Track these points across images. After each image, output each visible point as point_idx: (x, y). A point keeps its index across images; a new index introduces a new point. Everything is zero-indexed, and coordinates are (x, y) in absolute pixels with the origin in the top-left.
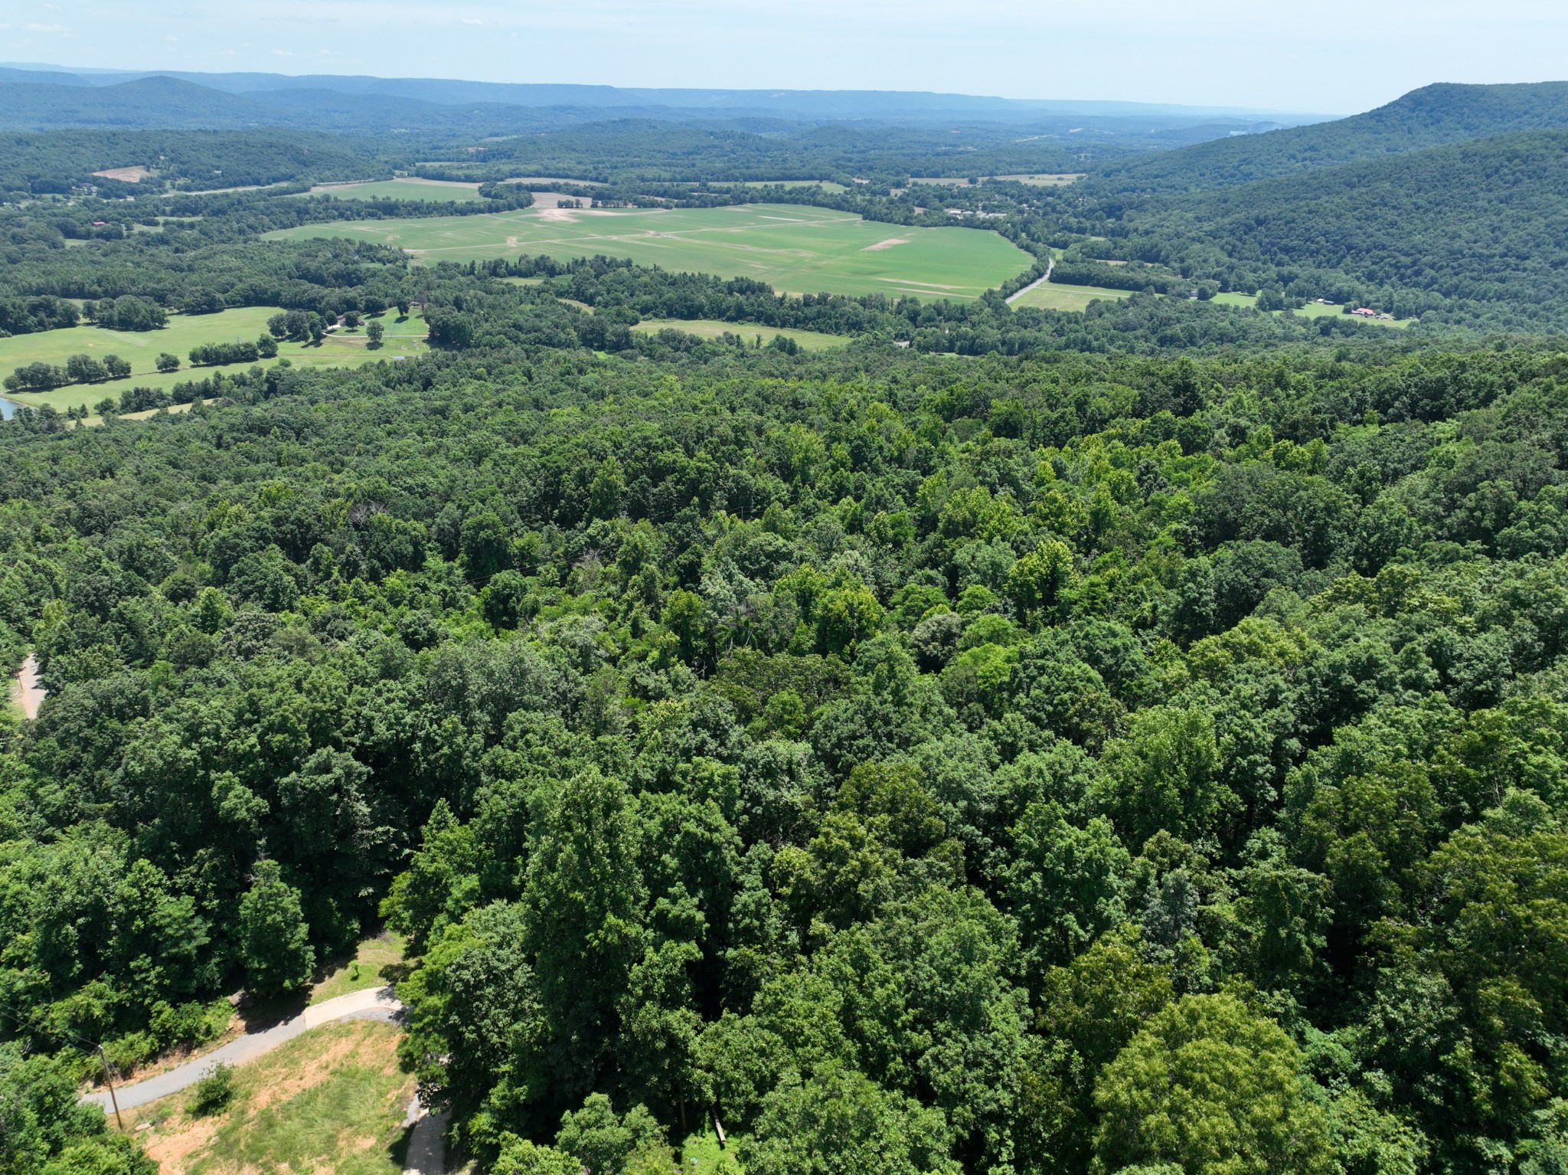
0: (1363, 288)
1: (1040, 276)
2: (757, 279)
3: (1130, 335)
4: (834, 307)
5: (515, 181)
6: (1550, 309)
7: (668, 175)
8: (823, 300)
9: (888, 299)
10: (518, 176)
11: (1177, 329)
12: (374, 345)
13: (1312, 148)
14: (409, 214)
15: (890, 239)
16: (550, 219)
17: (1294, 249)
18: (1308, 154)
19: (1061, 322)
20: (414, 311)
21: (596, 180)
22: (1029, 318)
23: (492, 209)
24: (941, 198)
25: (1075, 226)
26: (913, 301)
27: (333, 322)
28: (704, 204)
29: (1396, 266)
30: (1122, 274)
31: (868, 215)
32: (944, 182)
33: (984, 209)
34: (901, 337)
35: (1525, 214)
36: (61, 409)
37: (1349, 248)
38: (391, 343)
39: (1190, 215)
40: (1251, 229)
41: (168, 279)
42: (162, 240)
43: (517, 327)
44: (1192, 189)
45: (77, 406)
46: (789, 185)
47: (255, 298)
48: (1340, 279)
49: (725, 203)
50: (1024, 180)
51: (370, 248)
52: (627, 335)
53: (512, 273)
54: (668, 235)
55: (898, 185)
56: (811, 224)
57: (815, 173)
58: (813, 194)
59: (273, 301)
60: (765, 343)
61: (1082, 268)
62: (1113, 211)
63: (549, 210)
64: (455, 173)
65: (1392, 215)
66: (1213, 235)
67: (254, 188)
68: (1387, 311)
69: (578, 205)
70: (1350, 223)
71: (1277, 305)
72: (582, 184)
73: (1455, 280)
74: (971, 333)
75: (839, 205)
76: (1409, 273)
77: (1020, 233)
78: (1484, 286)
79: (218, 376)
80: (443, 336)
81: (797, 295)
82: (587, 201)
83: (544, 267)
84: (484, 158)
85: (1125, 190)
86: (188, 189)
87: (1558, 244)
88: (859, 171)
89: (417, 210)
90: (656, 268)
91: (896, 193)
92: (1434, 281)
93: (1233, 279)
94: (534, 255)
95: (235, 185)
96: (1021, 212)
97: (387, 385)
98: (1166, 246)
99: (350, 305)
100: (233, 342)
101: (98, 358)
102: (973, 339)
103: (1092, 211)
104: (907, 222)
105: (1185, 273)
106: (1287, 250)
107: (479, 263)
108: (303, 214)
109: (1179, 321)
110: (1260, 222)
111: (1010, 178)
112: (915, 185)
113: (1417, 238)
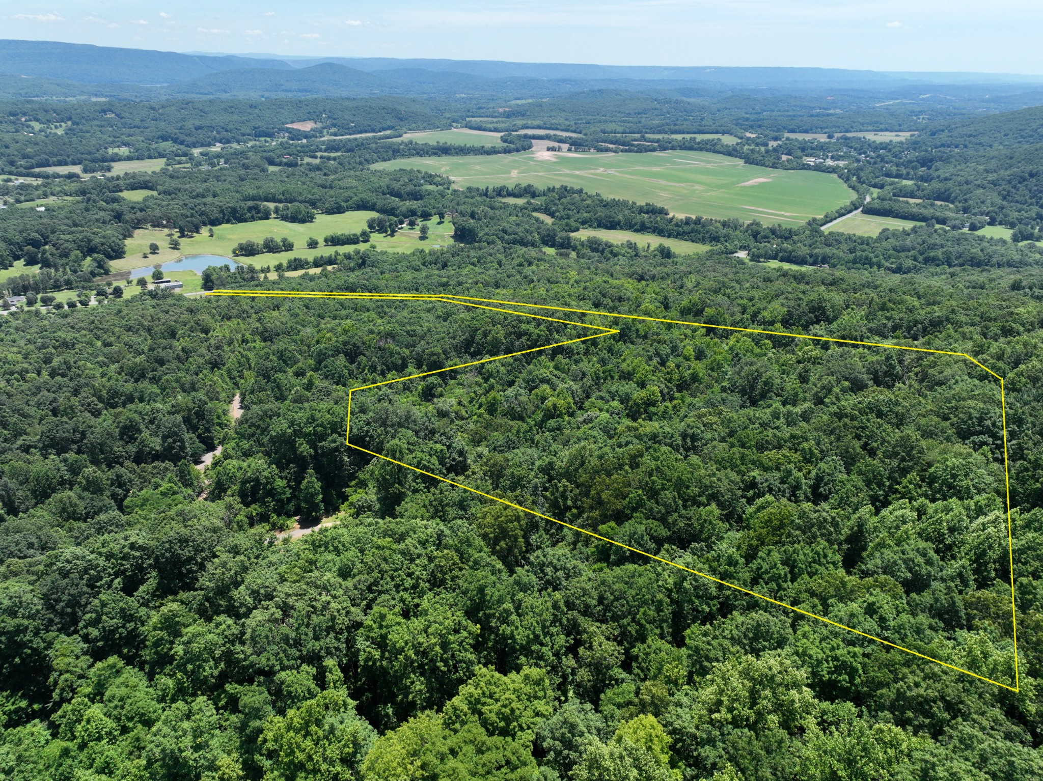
1: (856, 208)
2: (659, 205)
3: (903, 254)
4: (703, 226)
5: (524, 132)
7: (620, 129)
8: (698, 221)
9: (741, 221)
10: (526, 128)
11: (939, 253)
12: (423, 238)
14: (457, 154)
15: (760, 178)
16: (541, 158)
19: (856, 243)
20: (447, 218)
21: (575, 132)
22: (835, 240)
23: (506, 151)
24: (803, 149)
25: (894, 173)
26: (758, 224)
27: (402, 222)
28: (641, 149)
30: (916, 210)
31: (749, 161)
32: (808, 137)
33: (832, 158)
34: (743, 248)
36: (258, 267)
38: (432, 237)
39: (981, 168)
40: (1025, 180)
41: (318, 192)
42: (318, 168)
43: (504, 231)
44: (996, 145)
45: (265, 266)
46: (699, 137)
47: (363, 206)
49: (654, 150)
50: (871, 137)
51: (431, 176)
52: (569, 239)
53: (510, 194)
54: (612, 171)
55: (776, 139)
56: (709, 166)
57: (720, 129)
58: (715, 144)
59: (372, 208)
60: (652, 248)
61: (887, 205)
62: (926, 162)
63: (541, 153)
64: (489, 126)
66: (995, 183)
67: (371, 135)
69: (559, 149)
71: (1027, 238)
72: (565, 134)
74: (790, 248)
75: (731, 152)
77: (852, 177)
79: (337, 253)
80: (463, 235)
81: (681, 216)
82: (566, 147)
83: (529, 192)
84: (508, 115)
85: (943, 145)
86: (335, 135)
88: (751, 128)
89: (462, 151)
90: (597, 195)
91: (773, 144)
93: (1000, 217)
94: (524, 184)
95: (361, 132)
96: (858, 161)
97: (424, 264)
98: (956, 191)
99: (413, 213)
100: (347, 233)
101: (278, 240)
102: (790, 252)
103: (910, 162)
104: (774, 166)
105: (965, 210)
107: (491, 188)
108: (396, 152)
109: (942, 246)
110: (1032, 175)
111: (860, 135)
112: (788, 139)
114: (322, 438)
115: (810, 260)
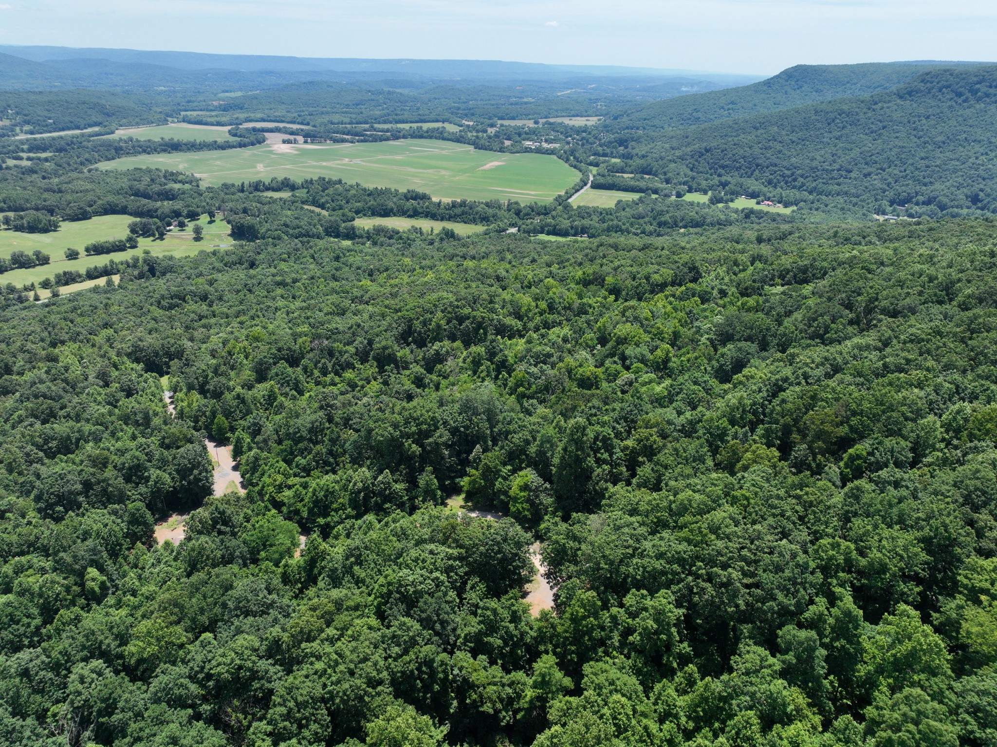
0: (766, 189)
1: (586, 184)
2: (421, 190)
3: (641, 221)
4: (471, 208)
5: (251, 125)
6: (864, 201)
7: (347, 120)
8: (463, 204)
9: (502, 202)
10: (251, 121)
11: (666, 218)
12: (198, 239)
13: (733, 103)
14: (189, 149)
15: (494, 162)
16: (280, 151)
17: (727, 166)
18: (731, 106)
19: (603, 214)
20: (219, 216)
21: (302, 123)
22: (584, 212)
23: (241, 145)
24: (520, 135)
25: (601, 152)
26: (516, 203)
27: (169, 224)
28: (375, 139)
29: (783, 176)
30: (632, 183)
31: (478, 146)
32: (519, 123)
33: (546, 141)
34: (513, 225)
35: (848, 146)
36: (19, 286)
37: (757, 165)
38: (207, 237)
39: (667, 146)
40: (703, 155)
41: (52, 199)
42: (32, 171)
43: (286, 225)
44: (666, 126)
45: (28, 283)
46: (426, 126)
47: (111, 210)
48: (753, 185)
49: (387, 139)
50: (567, 121)
51: (172, 174)
53: (268, 189)
54: (357, 161)
55: (492, 126)
56: (444, 152)
57: (439, 118)
58: (441, 133)
59: (123, 211)
60: (436, 232)
61: (609, 180)
62: (622, 142)
63: (277, 145)
64: (209, 120)
65: (779, 147)
66: (682, 158)
67: (77, 132)
68: (779, 202)
69: (295, 142)
70: (757, 151)
71: (720, 201)
72: (295, 127)
73: (814, 184)
74: (553, 222)
75: (459, 139)
76: (790, 181)
77: (569, 157)
78: (830, 187)
79: (112, 262)
80: (240, 232)
81: (447, 200)
82: (300, 139)
83: (286, 185)
84: (225, 109)
85: (627, 128)
86: (32, 133)
87: (866, 164)
88: (466, 116)
89: (192, 147)
90: (358, 185)
91: (491, 131)
92: (803, 185)
93: (694, 186)
94: (280, 177)
95: (63, 129)
96: (568, 143)
97: (226, 265)
98: (655, 166)
99: (177, 214)
100: (111, 239)
101: (30, 253)
102: (555, 226)
103: (610, 142)
104: (502, 150)
105: (668, 181)
106: (723, 167)
107: (246, 183)
108: (118, 150)
109: (668, 212)
110: (707, 151)
111: (559, 120)
112: (502, 125)
113: (793, 160)
114: (427, 434)
115: (573, 232)
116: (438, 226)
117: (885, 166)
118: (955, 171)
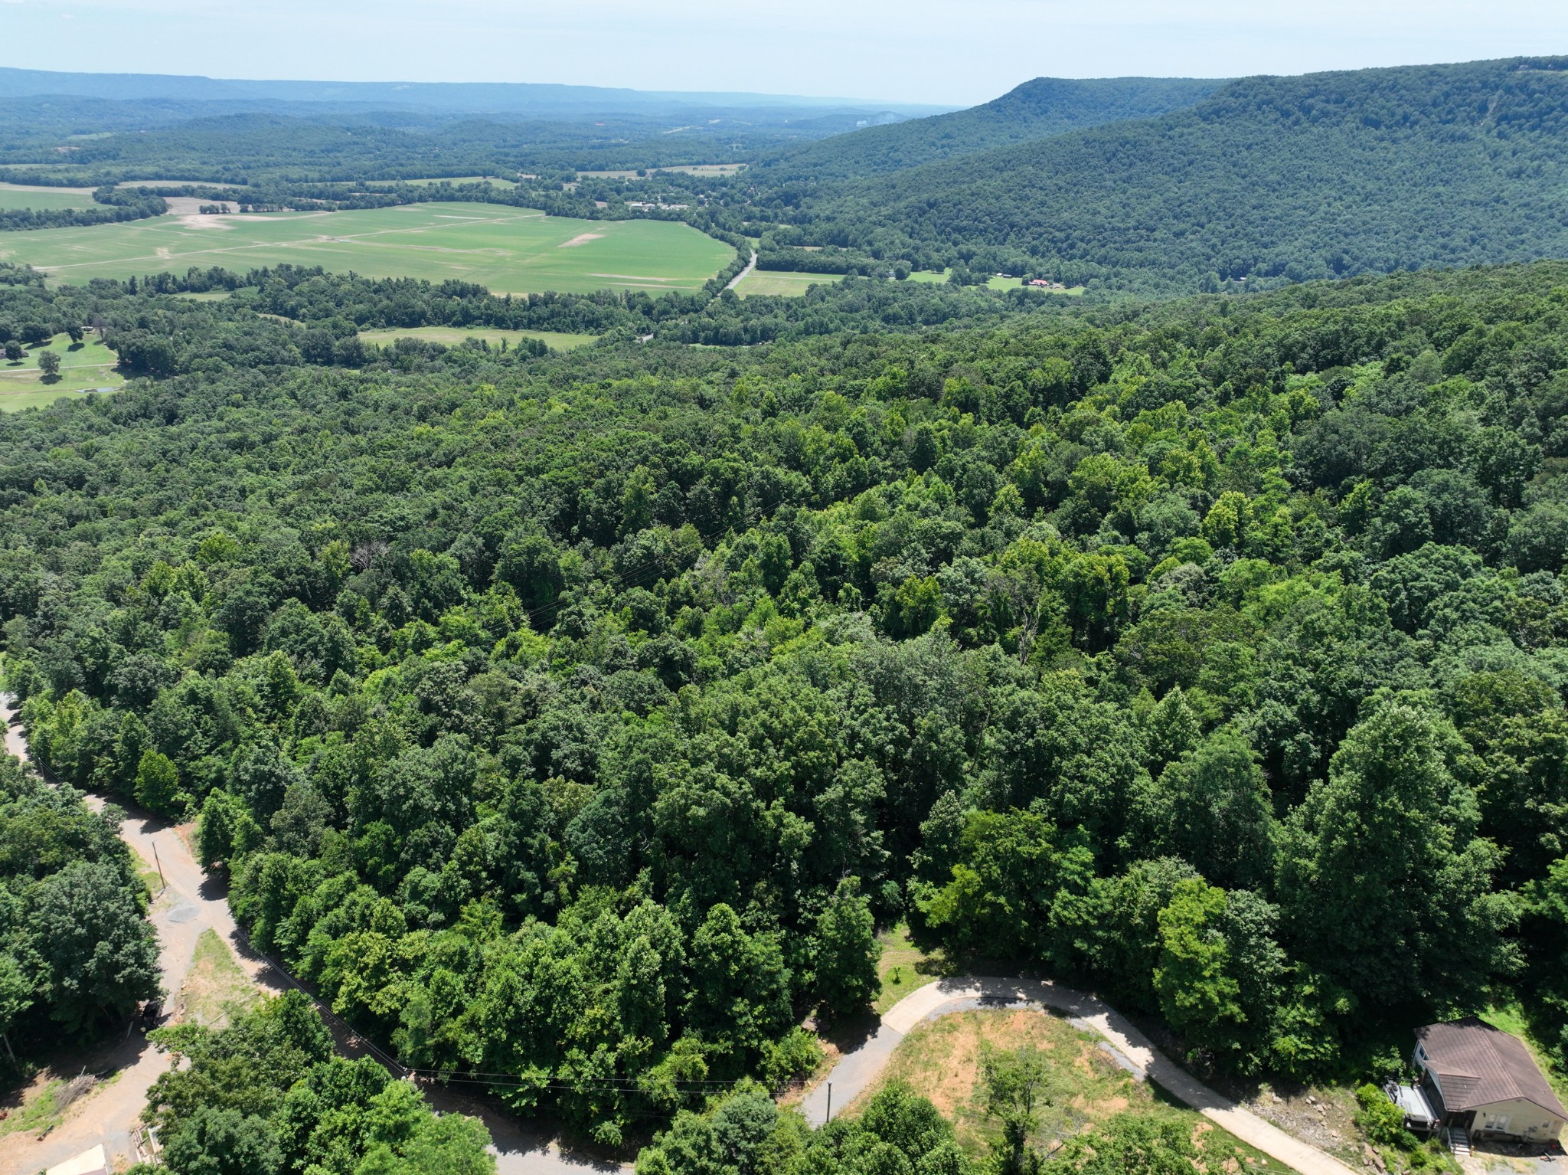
0: (1033, 261)
1: (747, 263)
2: (470, 281)
3: (857, 316)
4: (565, 306)
5: (136, 185)
6: (1183, 273)
7: (316, 175)
8: (549, 299)
9: (616, 294)
10: (134, 178)
11: (895, 308)
12: (51, 379)
13: (947, 136)
14: (16, 226)
15: (584, 235)
16: (197, 227)
17: (965, 229)
18: (944, 142)
19: (791, 308)
20: (91, 336)
21: (232, 181)
22: (761, 305)
23: (120, 218)
24: (618, 191)
25: (758, 215)
26: (642, 295)
28: (370, 205)
29: (1053, 241)
30: (823, 258)
31: (551, 211)
32: (615, 175)
33: (664, 200)
34: (644, 331)
35: (1145, 192)
37: (1012, 226)
38: (71, 374)
39: (865, 201)
40: (924, 213)
43: (228, 346)
44: (851, 175)
46: (456, 183)
48: (1013, 254)
49: (392, 204)
50: (689, 171)
52: (358, 347)
53: (183, 289)
54: (345, 239)
55: (568, 179)
56: (495, 222)
57: (476, 169)
58: (485, 191)
60: (512, 346)
61: (786, 254)
62: (789, 199)
63: (189, 215)
64: (53, 176)
65: (1040, 196)
66: (893, 218)
68: (1057, 281)
69: (225, 210)
70: (1009, 204)
71: (966, 282)
72: (220, 187)
73: (1103, 251)
74: (713, 323)
75: (517, 201)
76: (1066, 248)
77: (709, 223)
78: (1127, 255)
80: (134, 363)
81: (521, 295)
82: (235, 207)
83: (218, 279)
84: (82, 159)
85: (790, 178)
87: (1175, 217)
88: (521, 166)
89: (24, 221)
90: (353, 276)
91: (570, 187)
92: (1086, 253)
93: (922, 259)
94: (205, 267)
96: (701, 203)
97: (115, 420)
98: (852, 232)
102: (717, 329)
103: (770, 200)
104: (594, 216)
105: (877, 255)
106: (959, 230)
107: (140, 279)
109: (895, 300)
110: (931, 205)
111: (676, 170)
112: (585, 178)
113: (1066, 216)
115: (747, 337)
116: (515, 339)
117: (1204, 219)
118: (1303, 225)
